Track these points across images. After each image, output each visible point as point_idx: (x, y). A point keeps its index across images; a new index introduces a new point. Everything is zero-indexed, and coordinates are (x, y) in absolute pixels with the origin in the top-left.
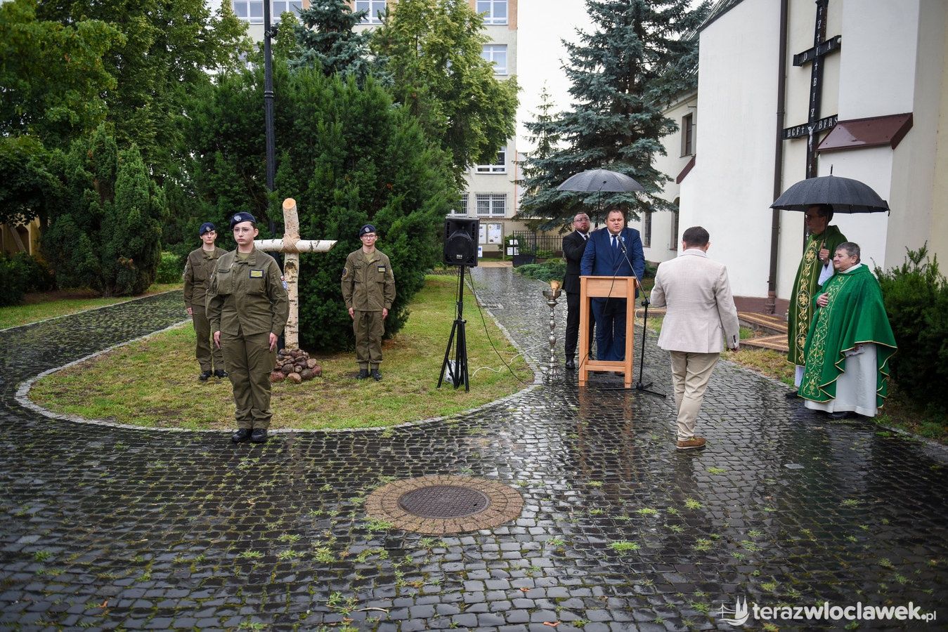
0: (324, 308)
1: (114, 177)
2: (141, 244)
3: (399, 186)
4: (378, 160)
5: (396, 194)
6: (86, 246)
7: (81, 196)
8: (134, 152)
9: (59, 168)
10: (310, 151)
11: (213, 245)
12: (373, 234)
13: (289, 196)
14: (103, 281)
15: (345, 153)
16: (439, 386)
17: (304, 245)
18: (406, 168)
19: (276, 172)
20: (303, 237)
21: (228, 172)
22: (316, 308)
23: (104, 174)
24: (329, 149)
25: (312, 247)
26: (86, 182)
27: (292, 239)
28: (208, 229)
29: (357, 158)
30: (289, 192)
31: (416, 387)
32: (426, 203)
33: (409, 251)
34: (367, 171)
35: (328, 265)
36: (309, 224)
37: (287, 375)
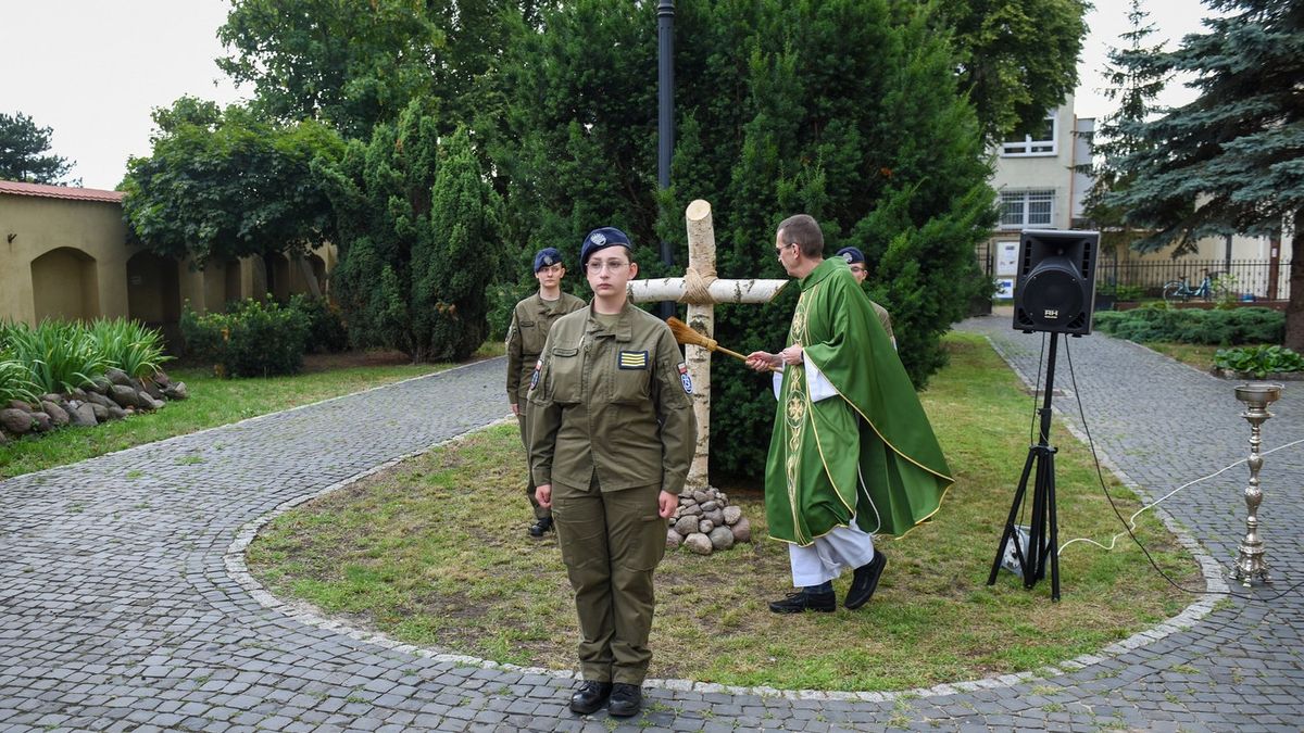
0: (756, 405)
1: (431, 180)
2: (467, 281)
3: (906, 172)
4: (865, 126)
5: (898, 187)
6: (391, 285)
7: (386, 209)
8: (460, 139)
9: (356, 167)
10: (736, 111)
11: (558, 290)
12: (859, 265)
13: (697, 197)
14: (414, 339)
15: (802, 111)
16: (992, 581)
17: (725, 288)
18: (918, 136)
19: (674, 153)
20: (722, 273)
21: (590, 157)
22: (740, 406)
23: (417, 175)
24: (772, 104)
25: (739, 293)
26: (391, 186)
27: (701, 279)
28: (548, 260)
29: (823, 122)
30: (696, 188)
31: (944, 580)
32: (957, 202)
33: (923, 296)
34: (843, 145)
35: (765, 324)
36: (732, 248)
37: (685, 537)
